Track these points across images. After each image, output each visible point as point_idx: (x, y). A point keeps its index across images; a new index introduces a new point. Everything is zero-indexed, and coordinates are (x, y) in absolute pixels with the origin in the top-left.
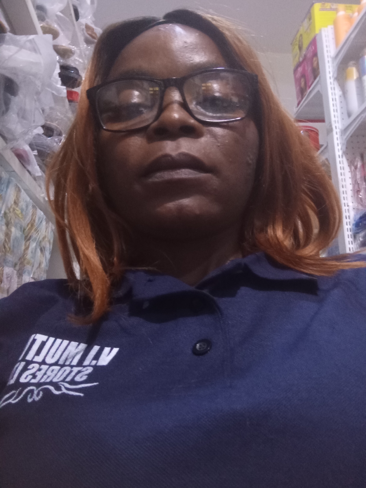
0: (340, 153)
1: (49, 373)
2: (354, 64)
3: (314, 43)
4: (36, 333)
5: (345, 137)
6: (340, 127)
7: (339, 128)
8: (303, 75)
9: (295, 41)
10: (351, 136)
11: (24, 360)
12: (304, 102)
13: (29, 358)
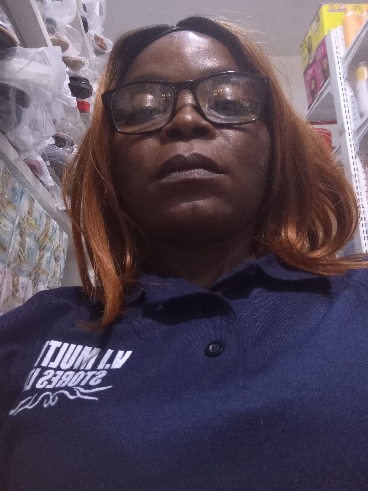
0: (354, 154)
1: (64, 378)
2: (364, 64)
3: (323, 44)
4: (50, 340)
5: (358, 138)
6: (353, 128)
7: (351, 129)
8: (314, 77)
9: (304, 43)
10: (364, 137)
11: (39, 366)
12: (316, 104)
13: (44, 364)
